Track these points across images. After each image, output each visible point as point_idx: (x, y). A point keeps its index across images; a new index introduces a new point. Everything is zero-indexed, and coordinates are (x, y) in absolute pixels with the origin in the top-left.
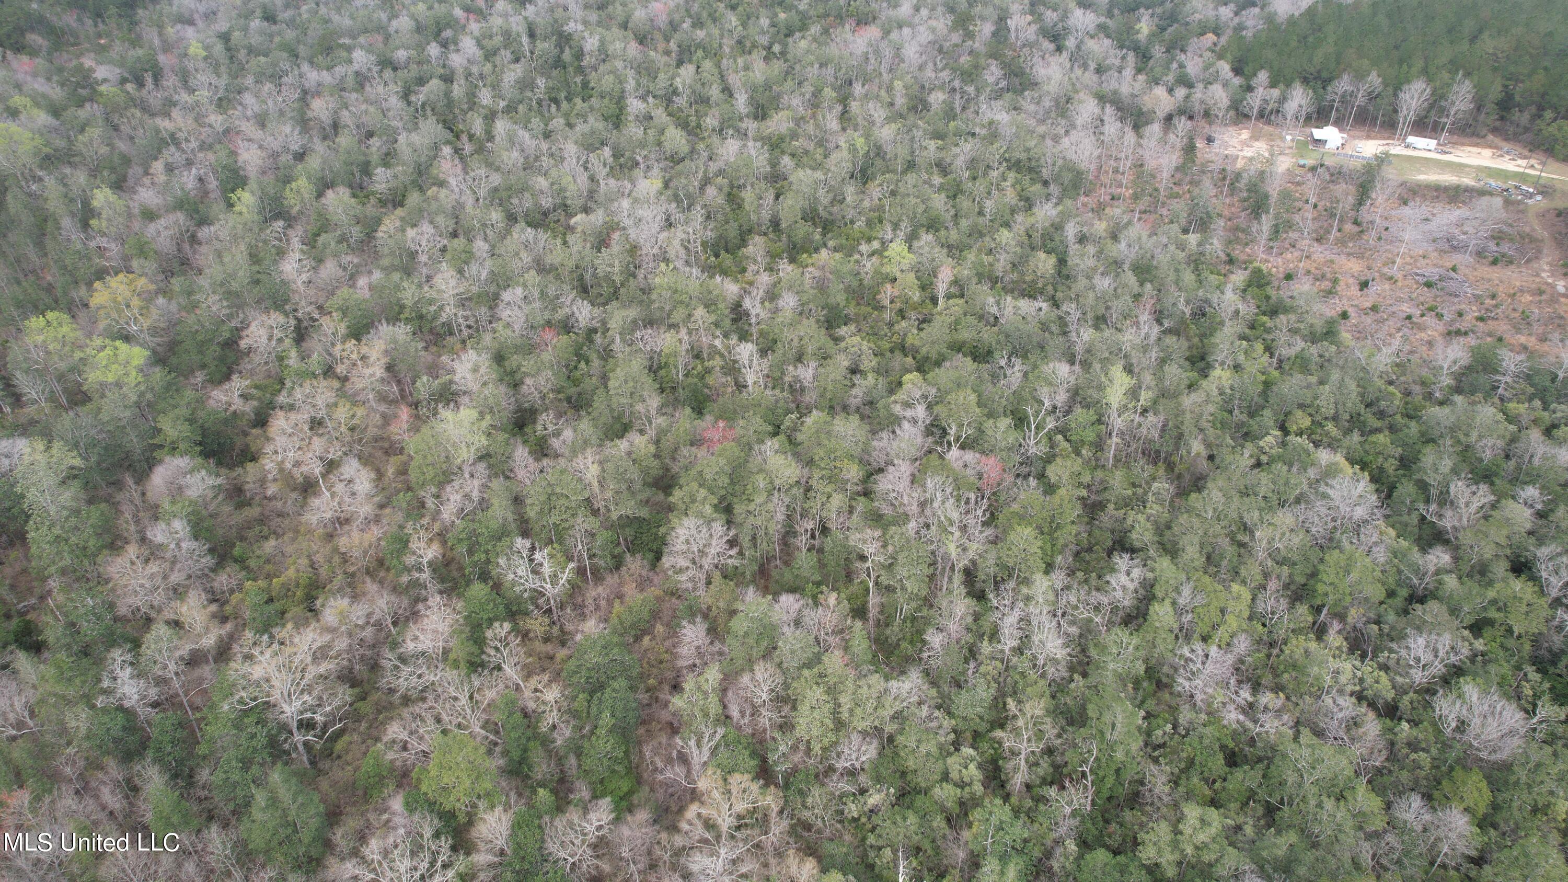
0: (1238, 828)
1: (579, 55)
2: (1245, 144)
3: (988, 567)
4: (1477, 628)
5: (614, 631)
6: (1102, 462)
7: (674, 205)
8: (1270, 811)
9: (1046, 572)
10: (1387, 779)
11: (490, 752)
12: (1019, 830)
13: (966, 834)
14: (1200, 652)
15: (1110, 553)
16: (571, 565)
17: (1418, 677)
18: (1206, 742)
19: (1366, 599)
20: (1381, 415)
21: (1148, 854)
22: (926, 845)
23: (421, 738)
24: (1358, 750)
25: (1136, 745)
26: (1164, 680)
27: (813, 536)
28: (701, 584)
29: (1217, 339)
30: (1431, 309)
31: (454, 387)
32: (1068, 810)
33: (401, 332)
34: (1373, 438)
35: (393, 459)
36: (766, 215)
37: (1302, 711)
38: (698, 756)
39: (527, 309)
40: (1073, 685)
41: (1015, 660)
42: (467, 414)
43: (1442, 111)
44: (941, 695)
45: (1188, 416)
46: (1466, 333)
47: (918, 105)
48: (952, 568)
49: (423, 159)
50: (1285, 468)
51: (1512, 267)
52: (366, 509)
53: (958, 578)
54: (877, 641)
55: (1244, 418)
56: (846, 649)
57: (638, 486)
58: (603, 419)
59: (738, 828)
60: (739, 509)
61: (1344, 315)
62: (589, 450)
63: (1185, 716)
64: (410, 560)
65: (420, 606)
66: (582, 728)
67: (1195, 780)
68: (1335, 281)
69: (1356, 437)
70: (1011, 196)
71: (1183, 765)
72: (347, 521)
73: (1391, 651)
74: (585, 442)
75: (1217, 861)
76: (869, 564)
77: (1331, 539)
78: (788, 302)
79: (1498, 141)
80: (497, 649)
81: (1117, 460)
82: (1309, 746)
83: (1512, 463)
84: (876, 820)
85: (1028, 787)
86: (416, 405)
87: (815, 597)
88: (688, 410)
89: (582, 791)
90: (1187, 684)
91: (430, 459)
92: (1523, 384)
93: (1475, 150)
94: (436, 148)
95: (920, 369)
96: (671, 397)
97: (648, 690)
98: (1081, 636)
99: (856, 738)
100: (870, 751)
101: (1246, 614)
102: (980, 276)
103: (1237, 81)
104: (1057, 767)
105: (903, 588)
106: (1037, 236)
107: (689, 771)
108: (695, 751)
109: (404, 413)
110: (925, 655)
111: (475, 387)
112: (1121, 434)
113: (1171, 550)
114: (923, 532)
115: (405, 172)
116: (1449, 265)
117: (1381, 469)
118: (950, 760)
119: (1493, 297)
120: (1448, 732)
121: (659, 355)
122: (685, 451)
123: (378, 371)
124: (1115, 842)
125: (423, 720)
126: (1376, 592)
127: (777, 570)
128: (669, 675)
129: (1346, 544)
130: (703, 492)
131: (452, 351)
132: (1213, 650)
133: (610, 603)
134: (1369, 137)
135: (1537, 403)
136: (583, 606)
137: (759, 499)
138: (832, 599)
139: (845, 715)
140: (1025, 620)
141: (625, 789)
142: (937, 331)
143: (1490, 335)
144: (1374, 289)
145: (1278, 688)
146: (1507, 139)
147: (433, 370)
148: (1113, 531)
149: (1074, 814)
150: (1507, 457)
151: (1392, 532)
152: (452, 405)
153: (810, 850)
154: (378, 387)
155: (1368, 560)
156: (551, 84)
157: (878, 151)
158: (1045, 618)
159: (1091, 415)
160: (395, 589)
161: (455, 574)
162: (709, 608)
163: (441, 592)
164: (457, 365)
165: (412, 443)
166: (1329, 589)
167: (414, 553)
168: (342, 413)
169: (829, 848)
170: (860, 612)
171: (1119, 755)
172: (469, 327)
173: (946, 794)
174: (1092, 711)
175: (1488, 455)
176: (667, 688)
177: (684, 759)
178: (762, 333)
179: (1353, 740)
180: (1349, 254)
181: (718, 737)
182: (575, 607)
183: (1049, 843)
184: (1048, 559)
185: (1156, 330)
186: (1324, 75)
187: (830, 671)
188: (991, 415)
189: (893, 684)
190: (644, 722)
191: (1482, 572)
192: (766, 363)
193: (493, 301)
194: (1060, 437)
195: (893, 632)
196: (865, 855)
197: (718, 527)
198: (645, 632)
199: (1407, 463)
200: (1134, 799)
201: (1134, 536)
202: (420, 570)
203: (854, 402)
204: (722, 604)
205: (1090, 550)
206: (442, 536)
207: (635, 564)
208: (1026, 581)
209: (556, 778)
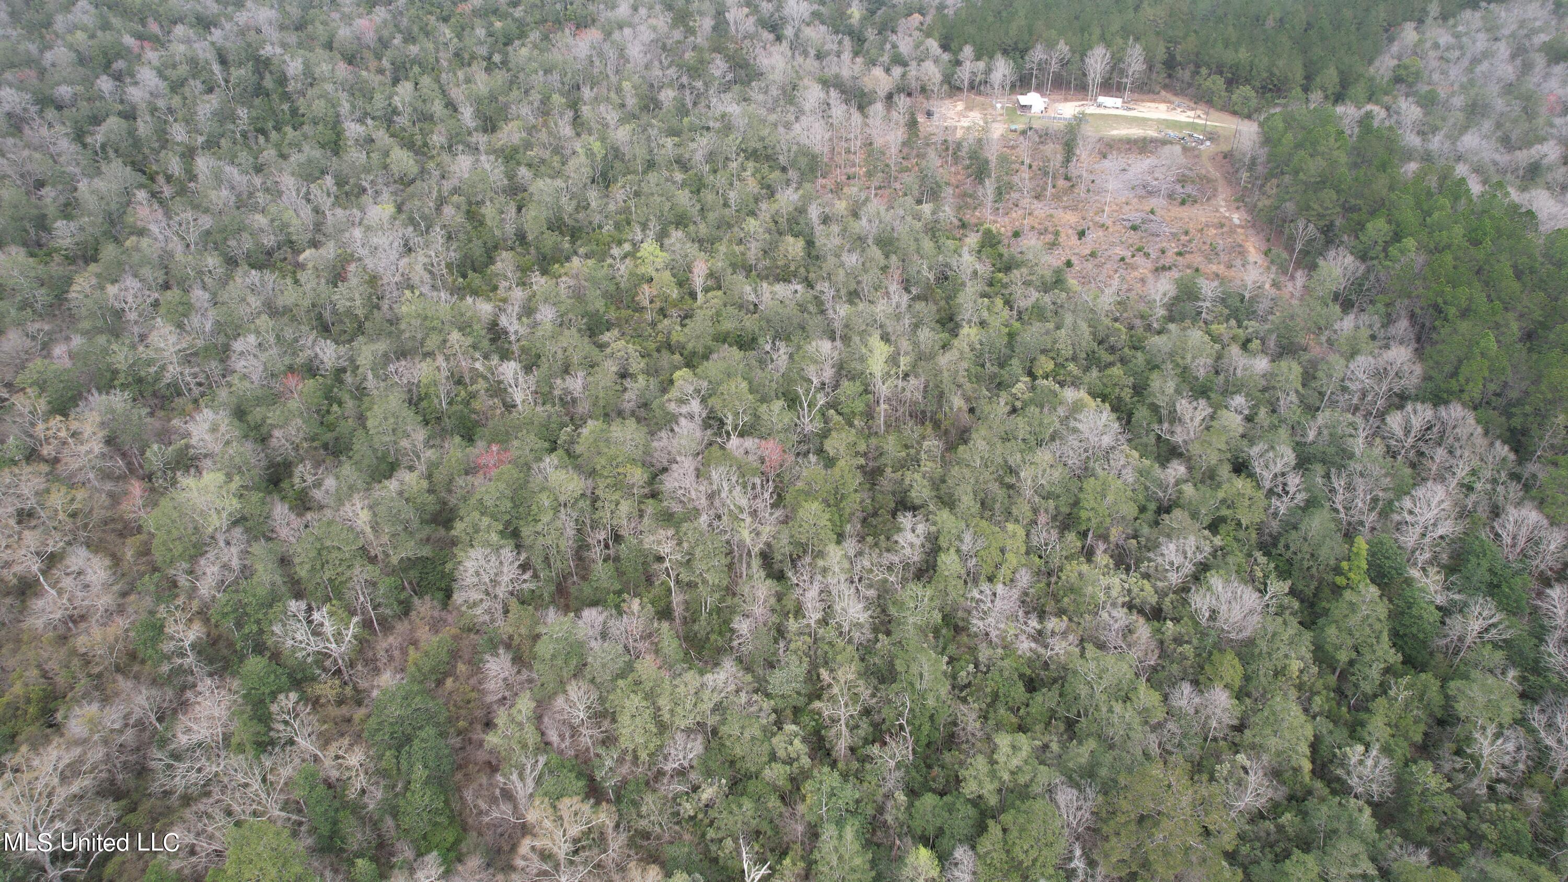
0: (1046, 747)
1: (282, 80)
2: (961, 115)
3: (783, 547)
4: (1214, 527)
5: (413, 680)
6: (875, 429)
7: (411, 229)
8: (1070, 724)
9: (838, 542)
10: (1162, 675)
11: (295, 834)
12: (850, 793)
13: (801, 808)
14: (988, 592)
15: (894, 515)
16: (355, 619)
17: (1174, 578)
18: (1006, 674)
19: (1123, 518)
20: (1112, 350)
21: (970, 788)
22: (765, 827)
23: (211, 837)
24: (1134, 655)
25: (944, 689)
26: (961, 624)
27: (607, 546)
28: (499, 615)
29: (961, 298)
30: (1139, 250)
31: (192, 451)
32: (892, 764)
33: (118, 400)
34: (1108, 372)
35: (129, 541)
36: (510, 229)
37: (1085, 628)
38: (522, 789)
39: (264, 357)
40: (879, 645)
41: (821, 631)
42: (211, 478)
43: (1122, 72)
44: (757, 679)
45: (946, 374)
46: (1170, 268)
47: (650, 104)
48: (749, 554)
49: (114, 206)
50: (1037, 410)
51: (1197, 206)
52: (105, 601)
53: (756, 563)
54: (686, 638)
55: (995, 369)
56: (657, 652)
57: (415, 524)
58: (366, 462)
59: (576, 852)
60: (526, 531)
61: (1069, 264)
62: (356, 496)
63: (984, 654)
64: (167, 647)
65: (189, 694)
66: (394, 787)
67: (1002, 711)
68: (1057, 234)
69: (1095, 373)
70: (752, 186)
71: (989, 700)
72: (83, 618)
73: (1150, 560)
74: (350, 488)
75: (1032, 781)
76: (667, 564)
77: (1086, 469)
78: (546, 315)
79: (1169, 96)
80: (286, 723)
81: (888, 425)
82: (1093, 659)
83: (1222, 377)
84: (712, 813)
85: (852, 750)
86: (149, 477)
87: (617, 607)
88: (457, 439)
89: (406, 852)
90: (980, 624)
91: (175, 533)
92: (1220, 307)
93: (1153, 105)
94: (127, 193)
95: (690, 364)
96: (437, 427)
97: (459, 733)
98: (879, 597)
99: (680, 737)
100: (696, 747)
101: (1023, 550)
102: (734, 266)
103: (946, 57)
104: (876, 726)
105: (704, 582)
106: (783, 221)
107: (515, 807)
108: (519, 785)
109: (136, 488)
110: (735, 643)
111: (217, 448)
112: (889, 399)
113: (948, 502)
114: (715, 523)
115: (93, 224)
116: (1148, 209)
117: (1119, 399)
118: (775, 740)
119: (1186, 233)
120: (1204, 622)
121: (418, 386)
122: (460, 481)
123: (97, 447)
124: (939, 785)
125: (209, 817)
126: (1130, 510)
127: (575, 586)
128: (479, 713)
129: (1099, 471)
130: (486, 520)
131: (183, 413)
132: (1000, 589)
133: (404, 651)
134: (1066, 100)
135: (1233, 322)
136: (375, 660)
137: (546, 518)
138: (635, 604)
139: (666, 717)
140: (825, 591)
141: (451, 839)
142: (700, 324)
143: (1189, 267)
144: (1091, 236)
145: (1061, 613)
146: (1177, 95)
147: (164, 436)
148: (894, 494)
149: (898, 766)
150: (1217, 373)
151: (1136, 454)
152: (192, 471)
153: (652, 858)
154: (99, 463)
155: (1119, 482)
156: (254, 114)
157: (617, 153)
158: (844, 586)
159: (857, 387)
160: (155, 682)
161: (225, 652)
162: (511, 637)
163: (211, 675)
164: (191, 427)
165: (151, 520)
166: (1091, 514)
167: (172, 638)
168: (58, 499)
169: (671, 851)
170: (665, 613)
171: (931, 702)
172: (200, 384)
173: (776, 773)
174: (900, 666)
175: (1201, 373)
176: (479, 727)
177: (508, 795)
178: (523, 350)
179: (1129, 646)
180: (1065, 208)
181: (540, 765)
182: (366, 663)
183: (879, 798)
184: (838, 530)
185: (906, 297)
186: (1021, 46)
187: (644, 677)
188: (764, 400)
189: (709, 677)
190: (460, 767)
191: (1210, 477)
192: (532, 379)
193: (224, 353)
194: (832, 412)
195: (701, 627)
196: (707, 851)
197: (508, 553)
198: (446, 675)
199: (1139, 390)
200: (951, 741)
201: (913, 494)
202: (183, 655)
203: (628, 407)
204: (523, 631)
205: (875, 514)
206: (203, 614)
207: (425, 607)
208: (820, 554)
209: (374, 844)
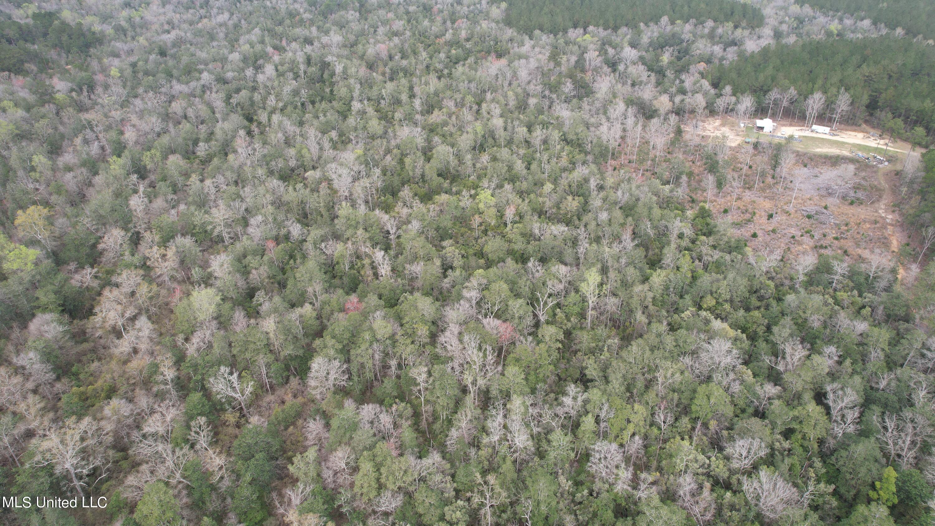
1: (333, 74)
2: (716, 128)
3: (493, 390)
4: (788, 433)
5: (270, 424)
6: (585, 325)
7: (363, 166)
16: (251, 383)
17: (742, 464)
18: (605, 501)
19: (722, 415)
20: (761, 298)
24: (697, 509)
29: (666, 250)
30: (807, 232)
33: (188, 241)
34: (752, 313)
36: (418, 172)
37: (670, 483)
38: (296, 500)
39: (264, 228)
42: (211, 291)
43: (833, 111)
45: (636, 298)
46: (826, 247)
47: (522, 106)
49: (229, 137)
51: (861, 206)
52: (147, 346)
55: (676, 299)
57: (300, 337)
58: (290, 296)
60: (353, 352)
61: (754, 235)
63: (596, 485)
64: (159, 378)
68: (754, 214)
69: (742, 312)
70: (564, 162)
71: (591, 515)
74: (273, 310)
76: (421, 387)
78: (415, 225)
79: (868, 128)
80: (196, 432)
81: (593, 324)
83: (828, 330)
86: (193, 284)
87: (388, 406)
89: (233, 519)
90: (594, 466)
91: (186, 318)
92: (846, 281)
93: (853, 133)
94: (236, 131)
95: (487, 266)
99: (388, 494)
100: (397, 502)
102: (534, 210)
103: (713, 91)
106: (574, 186)
108: (294, 498)
109: (178, 290)
110: (448, 443)
111: (221, 275)
112: (595, 308)
115: (215, 145)
116: (824, 204)
117: (755, 332)
118: (446, 508)
119: (847, 225)
120: (750, 499)
121: (334, 257)
122: (335, 315)
123: (173, 264)
126: (731, 410)
128: (302, 450)
130: (333, 342)
131: (217, 252)
134: (791, 125)
135: (855, 292)
136: (261, 407)
137: (365, 347)
138: (401, 407)
139: (383, 480)
141: (259, 518)
143: (840, 248)
144: (776, 219)
145: (658, 469)
146: (873, 127)
147: (205, 264)
151: (749, 373)
152: (208, 285)
154: (172, 273)
156: (311, 92)
157: (492, 134)
159: (577, 298)
160: (150, 395)
162: (325, 411)
163: (175, 397)
167: (162, 374)
168: (144, 289)
171: (545, 509)
172: (231, 238)
175: (816, 325)
180: (765, 197)
181: (308, 490)
185: (632, 244)
186: (765, 88)
187: (380, 453)
188: (517, 297)
191: (798, 397)
193: (246, 223)
194: (559, 310)
195: (438, 427)
197: (337, 363)
198: (291, 424)
199: (769, 329)
201: (587, 372)
202: (167, 384)
203: (445, 286)
205: (564, 380)
207: (295, 382)
